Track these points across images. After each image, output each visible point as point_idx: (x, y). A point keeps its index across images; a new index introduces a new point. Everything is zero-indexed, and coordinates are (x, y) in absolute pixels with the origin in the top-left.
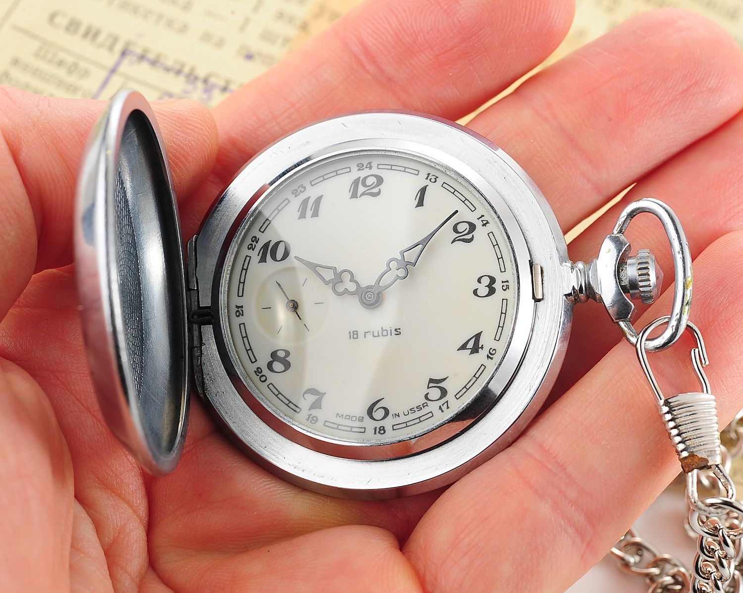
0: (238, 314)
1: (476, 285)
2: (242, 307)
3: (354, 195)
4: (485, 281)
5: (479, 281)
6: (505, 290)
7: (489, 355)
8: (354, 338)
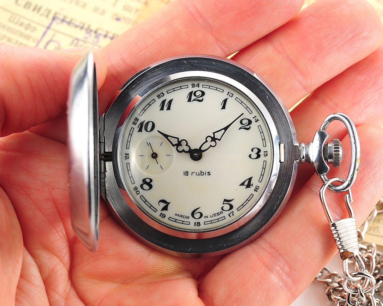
0: (126, 158)
1: (251, 153)
2: (128, 154)
3: (189, 100)
4: (256, 151)
5: (252, 150)
6: (265, 156)
7: (256, 189)
8: (186, 175)
